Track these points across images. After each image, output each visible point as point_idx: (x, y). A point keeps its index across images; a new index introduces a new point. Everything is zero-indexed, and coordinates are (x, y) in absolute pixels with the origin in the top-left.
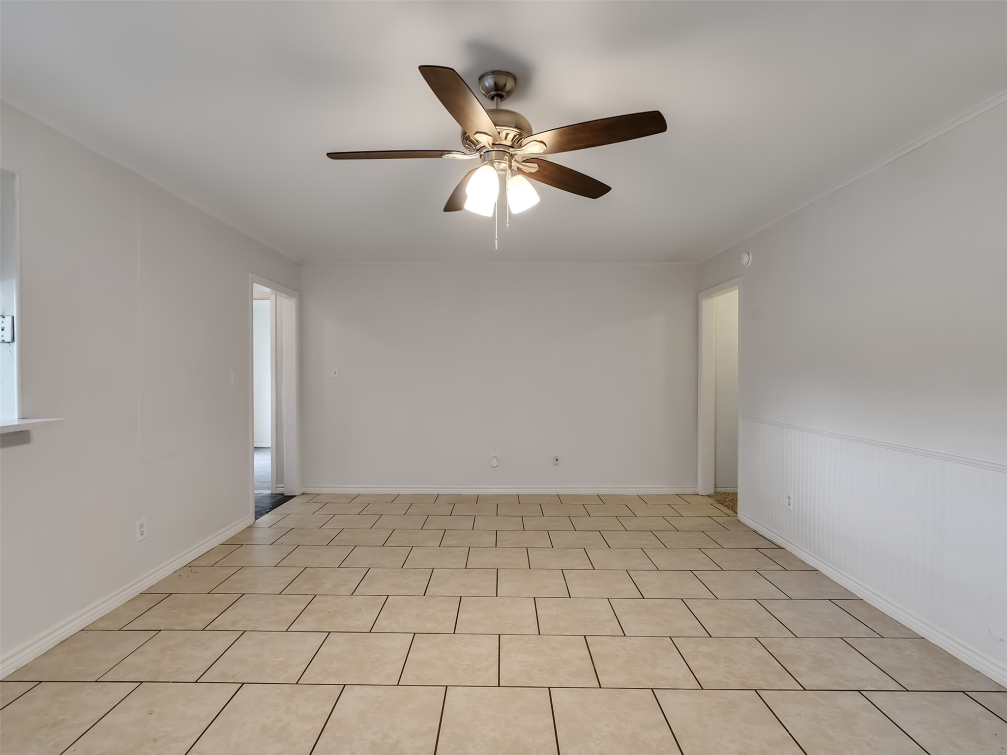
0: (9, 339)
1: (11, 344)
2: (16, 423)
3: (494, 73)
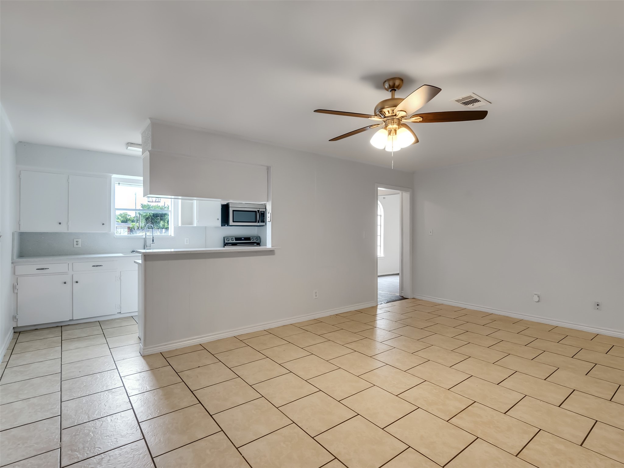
0: (269, 221)
2: (271, 247)
3: (388, 80)
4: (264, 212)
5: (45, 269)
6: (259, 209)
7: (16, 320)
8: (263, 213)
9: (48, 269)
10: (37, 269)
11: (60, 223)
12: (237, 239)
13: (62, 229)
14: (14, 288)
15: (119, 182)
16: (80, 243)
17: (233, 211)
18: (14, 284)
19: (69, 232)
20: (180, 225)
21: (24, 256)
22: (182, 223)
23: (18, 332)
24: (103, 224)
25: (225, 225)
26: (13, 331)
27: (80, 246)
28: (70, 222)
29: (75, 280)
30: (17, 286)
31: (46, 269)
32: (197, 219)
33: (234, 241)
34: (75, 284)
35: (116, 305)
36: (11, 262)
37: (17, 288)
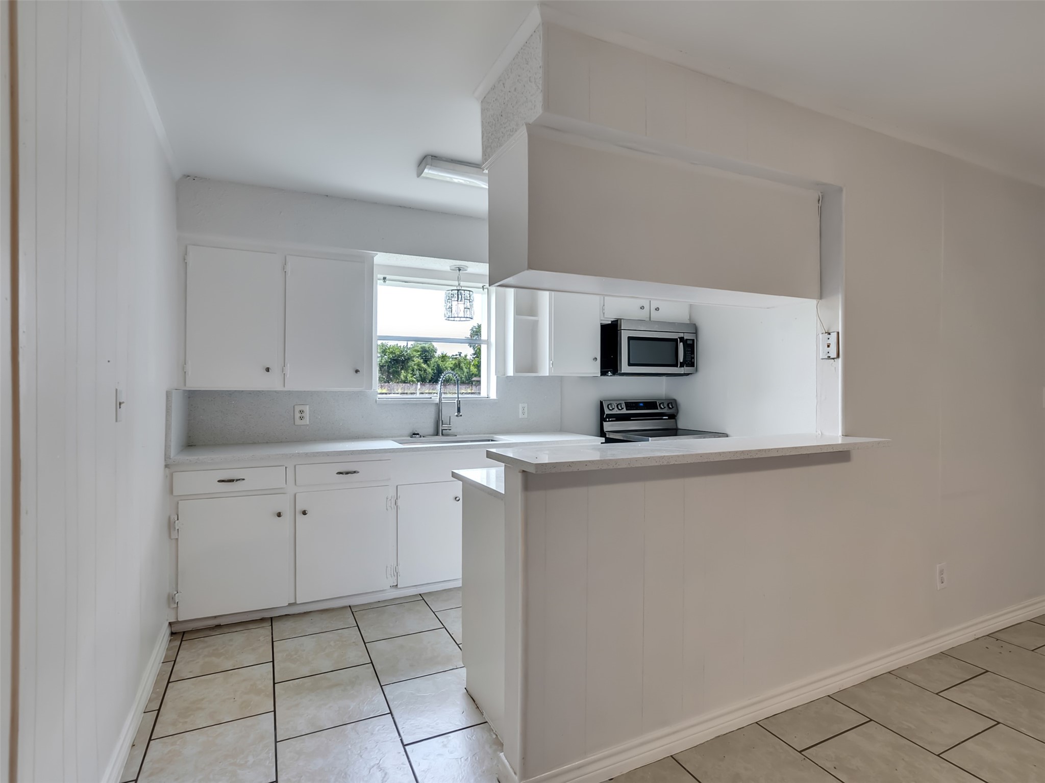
0: (834, 355)
1: (835, 360)
2: (840, 442)
4: (693, 340)
5: (237, 480)
6: (682, 335)
7: (176, 606)
8: (689, 344)
9: (244, 479)
10: (220, 481)
11: (268, 370)
12: (630, 405)
13: (271, 383)
14: (171, 526)
15: (385, 276)
16: (307, 415)
17: (630, 338)
18: (169, 518)
19: (286, 389)
20: (510, 372)
21: (195, 446)
22: (517, 369)
23: (179, 633)
24: (357, 371)
25: (607, 372)
26: (168, 632)
27: (307, 421)
28: (288, 365)
29: (300, 507)
30: (177, 522)
31: (239, 480)
32: (550, 359)
33: (624, 411)
34: (300, 517)
35: (387, 567)
36: (163, 463)
37: (177, 528)
